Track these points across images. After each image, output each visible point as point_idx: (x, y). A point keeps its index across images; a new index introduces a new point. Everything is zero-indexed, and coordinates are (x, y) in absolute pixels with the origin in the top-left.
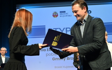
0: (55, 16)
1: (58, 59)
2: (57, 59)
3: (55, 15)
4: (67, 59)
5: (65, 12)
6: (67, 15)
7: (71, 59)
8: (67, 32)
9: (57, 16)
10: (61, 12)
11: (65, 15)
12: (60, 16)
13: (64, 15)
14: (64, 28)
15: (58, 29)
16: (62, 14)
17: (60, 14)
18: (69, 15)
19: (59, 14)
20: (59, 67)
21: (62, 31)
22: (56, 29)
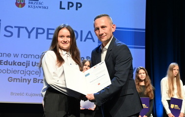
0: (20, 5)
1: (18, 80)
2: (15, 80)
3: (20, 3)
4: (34, 82)
6: (40, 5)
7: (40, 81)
8: (39, 35)
9: (23, 5)
11: (38, 5)
12: (29, 6)
13: (36, 5)
14: (34, 28)
15: (23, 27)
16: (32, 3)
17: (29, 3)
18: (44, 6)
20: (18, 94)
21: (29, 33)
22: (19, 28)
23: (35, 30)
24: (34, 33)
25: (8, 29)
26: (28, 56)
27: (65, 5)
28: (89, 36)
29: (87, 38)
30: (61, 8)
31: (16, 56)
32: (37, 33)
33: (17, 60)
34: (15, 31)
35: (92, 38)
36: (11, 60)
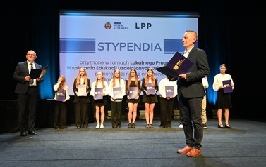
0: (108, 28)
2: (107, 80)
5: (120, 23)
6: (122, 27)
9: (110, 27)
10: (115, 23)
12: (114, 28)
13: (119, 27)
14: (118, 43)
15: (111, 43)
16: (116, 26)
18: (125, 27)
19: (113, 25)
21: (115, 47)
22: (108, 44)
23: (119, 45)
24: (118, 47)
25: (101, 45)
26: (115, 63)
27: (139, 26)
28: (158, 47)
29: (156, 48)
30: (137, 28)
31: (107, 63)
32: (121, 47)
33: (108, 66)
34: (105, 46)
35: (160, 48)
36: (104, 66)
